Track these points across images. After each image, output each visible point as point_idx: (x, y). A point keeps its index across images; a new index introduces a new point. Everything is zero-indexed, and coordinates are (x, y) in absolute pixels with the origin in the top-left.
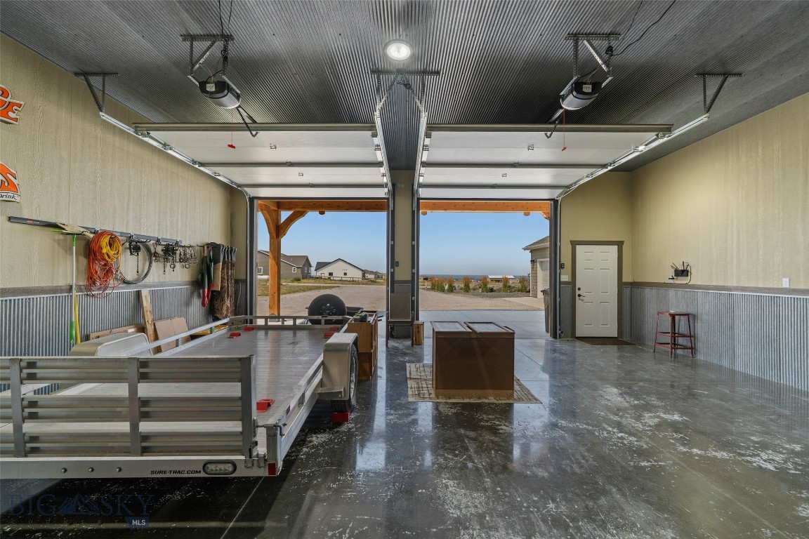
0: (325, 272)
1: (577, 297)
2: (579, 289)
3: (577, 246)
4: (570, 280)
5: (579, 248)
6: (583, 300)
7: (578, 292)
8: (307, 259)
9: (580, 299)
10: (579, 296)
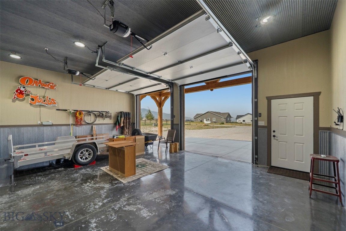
0: (241, 120)
1: (272, 138)
2: (274, 131)
3: (272, 100)
4: (266, 125)
5: (273, 101)
6: (277, 140)
7: (273, 134)
8: (229, 114)
9: (274, 139)
10: (274, 136)
